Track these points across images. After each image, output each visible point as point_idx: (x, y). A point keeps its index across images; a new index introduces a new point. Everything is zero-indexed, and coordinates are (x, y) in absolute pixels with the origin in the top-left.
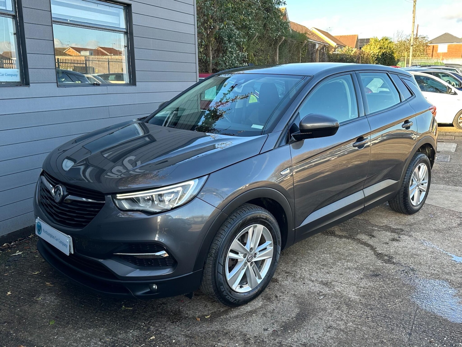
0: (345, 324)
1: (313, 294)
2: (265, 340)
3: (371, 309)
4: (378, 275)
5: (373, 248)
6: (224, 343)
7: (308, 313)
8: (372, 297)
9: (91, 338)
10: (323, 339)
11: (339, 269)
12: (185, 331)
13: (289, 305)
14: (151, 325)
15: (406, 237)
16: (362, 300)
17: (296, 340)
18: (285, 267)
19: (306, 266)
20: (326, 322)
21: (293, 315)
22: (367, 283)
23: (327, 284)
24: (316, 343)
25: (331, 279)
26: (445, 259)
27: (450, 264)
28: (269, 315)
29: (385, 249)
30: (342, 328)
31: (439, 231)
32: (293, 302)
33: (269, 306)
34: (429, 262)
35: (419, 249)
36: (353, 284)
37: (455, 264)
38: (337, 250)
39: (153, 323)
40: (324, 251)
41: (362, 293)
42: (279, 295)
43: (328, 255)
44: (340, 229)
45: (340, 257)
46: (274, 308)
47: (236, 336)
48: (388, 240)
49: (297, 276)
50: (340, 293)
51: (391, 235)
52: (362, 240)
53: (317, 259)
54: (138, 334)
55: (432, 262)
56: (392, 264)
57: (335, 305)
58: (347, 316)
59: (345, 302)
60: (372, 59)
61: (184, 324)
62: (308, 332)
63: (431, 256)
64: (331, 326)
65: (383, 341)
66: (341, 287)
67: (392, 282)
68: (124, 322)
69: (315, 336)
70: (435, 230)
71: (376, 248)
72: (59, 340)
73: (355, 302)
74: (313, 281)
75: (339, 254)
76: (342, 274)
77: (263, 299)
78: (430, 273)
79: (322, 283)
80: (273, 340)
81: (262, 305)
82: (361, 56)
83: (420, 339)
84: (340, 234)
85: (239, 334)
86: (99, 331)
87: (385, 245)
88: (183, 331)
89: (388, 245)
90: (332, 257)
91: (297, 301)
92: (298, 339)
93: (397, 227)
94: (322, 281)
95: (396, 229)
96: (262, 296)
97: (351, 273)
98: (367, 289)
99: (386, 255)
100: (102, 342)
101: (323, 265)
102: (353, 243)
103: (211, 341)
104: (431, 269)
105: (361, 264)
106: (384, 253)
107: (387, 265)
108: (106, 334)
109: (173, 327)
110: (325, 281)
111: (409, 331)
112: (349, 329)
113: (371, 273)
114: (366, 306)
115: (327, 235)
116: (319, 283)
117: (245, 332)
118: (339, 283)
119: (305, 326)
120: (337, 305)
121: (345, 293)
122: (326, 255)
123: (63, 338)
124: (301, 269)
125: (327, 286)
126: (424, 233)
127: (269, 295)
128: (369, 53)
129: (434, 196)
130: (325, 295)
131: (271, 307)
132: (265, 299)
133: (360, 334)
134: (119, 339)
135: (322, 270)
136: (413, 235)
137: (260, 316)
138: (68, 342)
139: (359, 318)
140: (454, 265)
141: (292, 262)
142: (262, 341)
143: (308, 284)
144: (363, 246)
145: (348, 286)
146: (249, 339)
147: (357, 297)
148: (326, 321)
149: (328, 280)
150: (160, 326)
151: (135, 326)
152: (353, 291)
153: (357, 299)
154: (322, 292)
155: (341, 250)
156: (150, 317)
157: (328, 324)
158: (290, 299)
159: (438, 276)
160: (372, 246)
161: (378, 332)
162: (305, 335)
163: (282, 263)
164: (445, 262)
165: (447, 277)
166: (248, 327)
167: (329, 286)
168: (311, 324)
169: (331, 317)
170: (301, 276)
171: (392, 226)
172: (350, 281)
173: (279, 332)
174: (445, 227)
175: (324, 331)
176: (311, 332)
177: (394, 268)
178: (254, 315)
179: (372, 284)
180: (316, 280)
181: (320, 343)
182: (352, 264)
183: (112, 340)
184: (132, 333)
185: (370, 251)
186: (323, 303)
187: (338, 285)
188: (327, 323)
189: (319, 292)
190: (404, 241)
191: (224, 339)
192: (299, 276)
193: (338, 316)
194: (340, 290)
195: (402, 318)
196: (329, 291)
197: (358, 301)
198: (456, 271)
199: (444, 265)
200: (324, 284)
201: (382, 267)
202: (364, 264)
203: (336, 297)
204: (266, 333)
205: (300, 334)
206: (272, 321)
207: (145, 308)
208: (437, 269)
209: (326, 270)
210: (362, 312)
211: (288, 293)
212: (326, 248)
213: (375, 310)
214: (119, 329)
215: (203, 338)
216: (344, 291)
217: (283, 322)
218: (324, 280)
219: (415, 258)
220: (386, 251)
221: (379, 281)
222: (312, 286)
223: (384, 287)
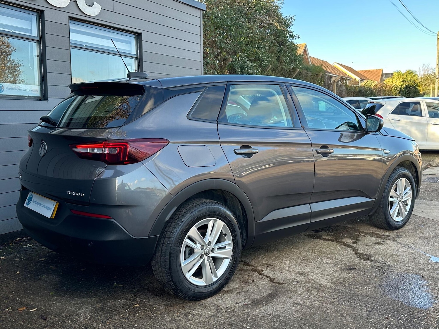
1: (288, 281)
2: (235, 310)
3: (339, 293)
4: (354, 269)
5: (354, 249)
6: (198, 311)
7: (279, 293)
8: (342, 284)
11: (318, 263)
12: (166, 302)
13: (263, 287)
14: (137, 297)
15: (390, 242)
16: (332, 286)
17: (263, 311)
18: (267, 261)
19: (287, 260)
21: (265, 294)
22: (341, 274)
23: (303, 274)
24: (281, 314)
25: (308, 271)
26: (423, 259)
27: (427, 263)
28: (243, 293)
29: (367, 250)
30: (307, 305)
31: (425, 238)
34: (407, 261)
35: (400, 251)
36: (327, 274)
38: (319, 250)
39: (139, 295)
40: (307, 250)
43: (310, 253)
44: (328, 234)
45: (322, 254)
46: (249, 289)
47: (210, 306)
48: (371, 243)
49: (276, 267)
51: (376, 240)
52: (346, 242)
53: (299, 255)
54: (125, 303)
55: (409, 261)
56: (370, 261)
58: (315, 296)
59: (315, 287)
60: (395, 92)
61: (166, 297)
62: (275, 306)
63: (410, 257)
64: (298, 303)
65: (343, 315)
66: (315, 277)
69: (281, 310)
70: (420, 237)
71: (358, 249)
72: (56, 305)
73: (326, 287)
74: (290, 272)
75: (321, 252)
76: (319, 267)
77: (240, 282)
78: (405, 269)
79: (299, 273)
80: (242, 310)
81: (239, 287)
82: (383, 89)
83: (379, 315)
84: (326, 238)
85: (213, 305)
87: (367, 247)
88: (164, 302)
89: (371, 247)
90: (313, 255)
92: (265, 311)
93: (384, 234)
94: (299, 272)
95: (382, 235)
97: (328, 266)
98: (340, 278)
99: (365, 255)
101: (303, 260)
102: (336, 245)
103: (187, 309)
104: (407, 266)
105: (340, 260)
106: (364, 253)
107: (365, 262)
108: (97, 302)
111: (370, 309)
112: (314, 305)
113: (347, 267)
114: (335, 290)
115: (314, 238)
116: (296, 273)
117: (219, 304)
118: (314, 274)
119: (274, 302)
121: (318, 281)
122: (308, 253)
124: (282, 263)
125: (303, 276)
126: (409, 239)
127: (247, 280)
128: (391, 86)
129: (430, 211)
130: (298, 282)
131: (246, 288)
132: (242, 282)
133: (323, 310)
135: (301, 264)
136: (397, 240)
137: (235, 294)
139: (326, 298)
140: (430, 264)
141: (274, 257)
142: (232, 311)
143: (285, 273)
144: (346, 247)
145: (322, 276)
146: (221, 309)
148: (294, 300)
149: (305, 271)
150: (145, 298)
151: (122, 297)
152: (326, 280)
153: (328, 285)
154: (296, 279)
155: (324, 249)
156: (137, 292)
157: (296, 301)
158: (265, 283)
159: (412, 271)
160: (354, 247)
161: (340, 308)
162: (272, 308)
163: (264, 257)
164: (422, 261)
165: (420, 272)
166: (222, 301)
167: (305, 276)
168: (280, 301)
170: (281, 267)
171: (379, 233)
172: (325, 272)
173: (249, 305)
174: (432, 235)
175: (291, 306)
176: (278, 306)
177: (370, 264)
178: (230, 293)
179: (345, 275)
180: (294, 271)
181: (284, 314)
182: (331, 260)
184: (120, 302)
185: (351, 251)
187: (312, 275)
189: (293, 279)
190: (387, 244)
191: (199, 308)
192: (278, 267)
194: (314, 279)
195: (366, 300)
196: (303, 279)
198: (430, 268)
199: (420, 263)
201: (359, 264)
202: (343, 261)
203: (309, 283)
204: (237, 306)
205: (268, 307)
206: (245, 298)
207: (134, 285)
208: (413, 266)
209: (305, 264)
210: (329, 294)
211: (264, 279)
212: (310, 248)
213: (343, 294)
214: (109, 299)
215: (181, 307)
216: (317, 279)
217: (255, 299)
218: (301, 271)
219: (393, 257)
220: (367, 251)
221: (352, 273)
222: (289, 275)
223: (356, 278)
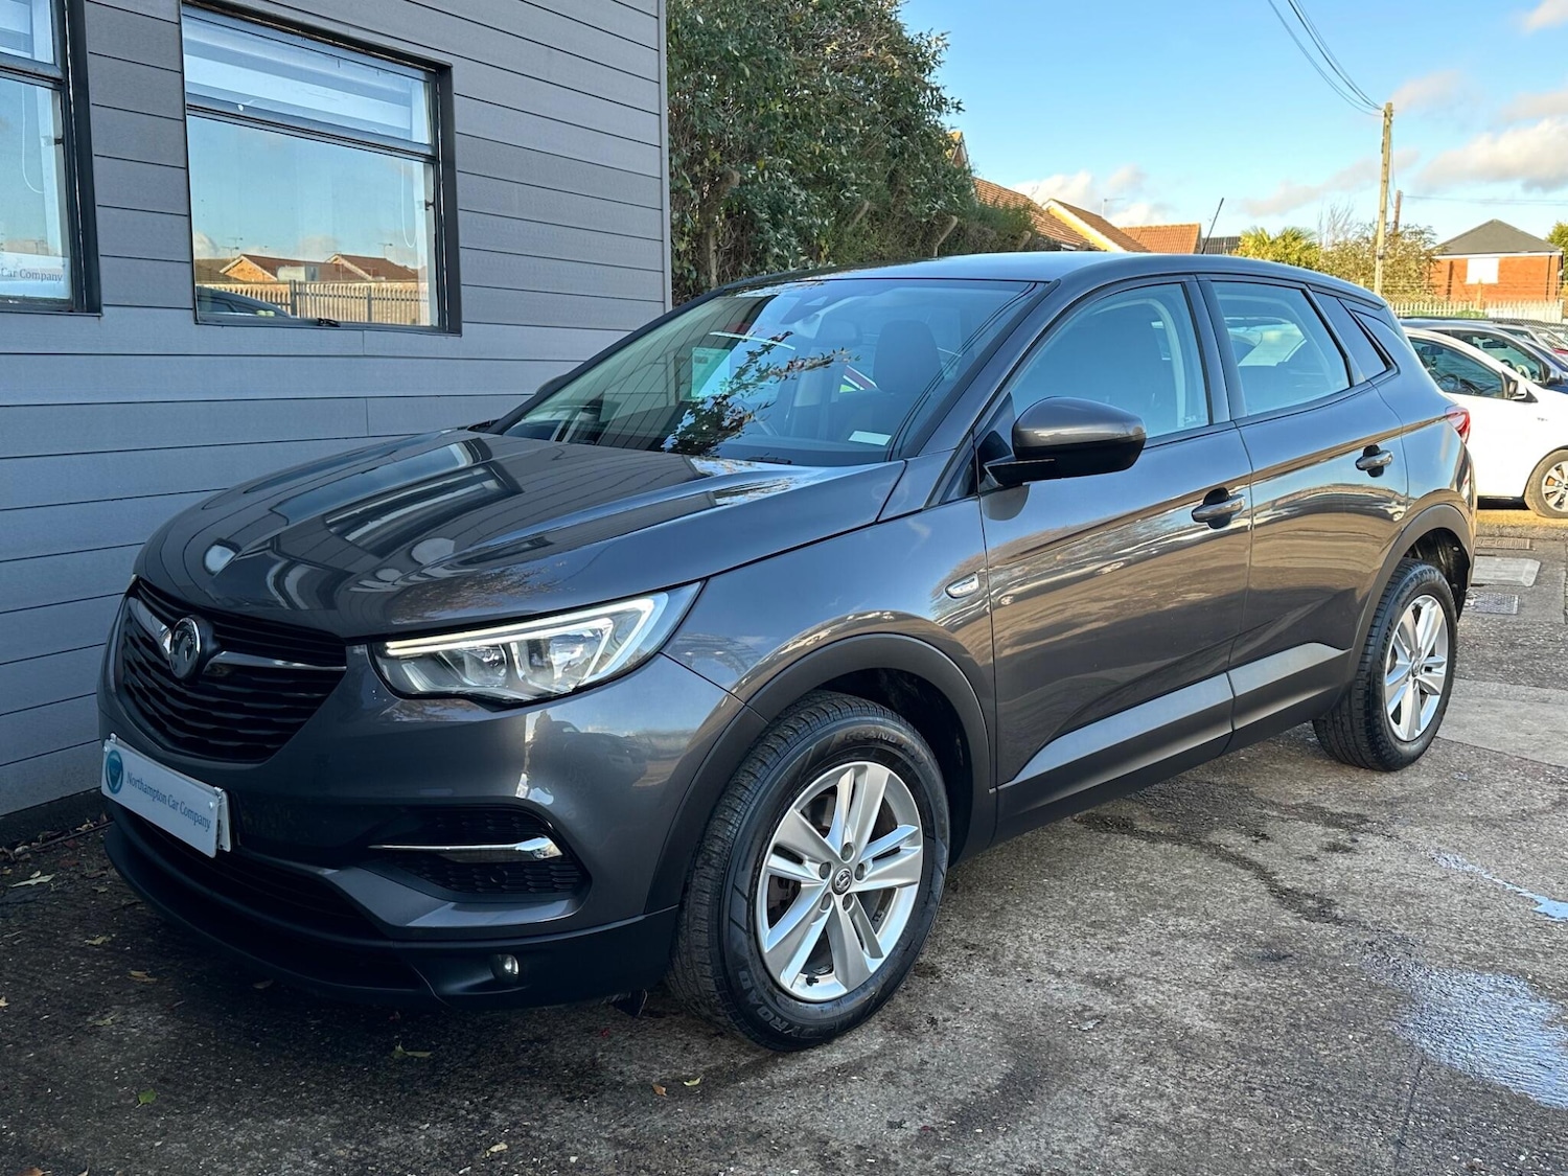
0: (1171, 1109)
1: (1061, 1015)
2: (893, 1157)
3: (1263, 1063)
4: (1284, 957)
6: (749, 1167)
7: (1044, 1074)
9: (284, 1148)
10: (1097, 1156)
11: (1149, 936)
12: (615, 1126)
13: (976, 1047)
14: (495, 1108)
15: (1378, 841)
16: (1230, 1036)
17: (1003, 1159)
18: (962, 928)
19: (1034, 926)
20: (1108, 1102)
21: (990, 1080)
22: (1246, 981)
23: (1107, 983)
24: (1073, 1170)
25: (1123, 969)
26: (1512, 909)
27: (1532, 925)
32: (991, 1040)
33: (908, 1052)
34: (1457, 918)
36: (1197, 983)
37: (1549, 923)
38: (1140, 879)
39: (501, 1100)
40: (1096, 879)
41: (1228, 1012)
42: (941, 1018)
45: (1151, 901)
46: (926, 1058)
47: (793, 1144)
48: (1315, 849)
49: (1003, 956)
50: (1154, 1012)
52: (1227, 846)
53: (1074, 904)
54: (448, 1136)
55: (1468, 919)
56: (1332, 924)
57: (1136, 1051)
58: (1179, 1083)
59: (1170, 1041)
62: (1044, 1133)
63: (1466, 901)
64: (1124, 1116)
66: (1157, 994)
67: (1332, 980)
68: (399, 1097)
69: (1069, 1148)
71: (1274, 874)
72: (170, 1152)
73: (1207, 1040)
74: (1059, 975)
75: (1147, 890)
76: (1158, 953)
77: (885, 1028)
78: (1462, 951)
79: (1090, 979)
80: (919, 1157)
81: (883, 1048)
83: (1436, 1158)
84: (1150, 829)
85: (802, 1138)
86: (312, 1124)
87: (1305, 865)
88: (606, 1126)
90: (1123, 899)
91: (1005, 1036)
92: (1007, 1155)
94: (1090, 975)
96: (882, 1020)
97: (1192, 948)
98: (1248, 999)
100: (321, 1161)
101: (1093, 924)
103: (705, 1158)
104: (1466, 938)
105: (1225, 922)
107: (1314, 926)
108: (335, 1136)
109: (573, 1114)
110: (1102, 974)
111: (1396, 1133)
113: (1260, 950)
116: (1082, 981)
117: (825, 1132)
118: (1150, 982)
119: (1031, 1114)
120: (1145, 1048)
121: (1170, 1013)
122: (1102, 894)
123: (184, 1145)
124: (1018, 936)
125: (1109, 991)
127: (907, 1016)
130: (1101, 1018)
131: (913, 1053)
132: (893, 1028)
133: (1224, 1141)
134: (379, 1150)
135: (1091, 941)
137: (875, 1081)
138: (200, 1160)
139: (1221, 1091)
140: (1546, 929)
141: (986, 914)
142: (882, 1160)
143: (1042, 982)
145: (1180, 990)
146: (839, 1153)
147: (1213, 1026)
148: (1105, 1101)
149: (1113, 972)
150: (527, 1112)
151: (436, 1110)
152: (1200, 1006)
153: (1211, 1030)
154: (1091, 1009)
155: (1156, 877)
156: (493, 1082)
157: (1113, 1109)
158: (979, 1029)
160: (1260, 865)
162: (1034, 1144)
163: (950, 916)
164: (1512, 918)
165: (1522, 964)
166: (835, 1115)
167: (1116, 991)
168: (1054, 1110)
169: (1123, 1086)
170: (1019, 956)
171: (1329, 806)
172: (1186, 974)
173: (942, 1133)
175: (1101, 1131)
176: (1054, 1132)
177: (1337, 935)
178: (855, 1078)
179: (1262, 984)
180: (1071, 971)
181: (1085, 1168)
182: (1192, 923)
183: (356, 1153)
184: (427, 1132)
186: (1096, 1042)
187: (1144, 988)
188: (1111, 1105)
189: (1079, 1008)
191: (749, 1154)
192: (1011, 957)
193: (1148, 1085)
194: (1154, 1003)
196: (1115, 1007)
197: (1216, 1036)
199: (1509, 928)
200: (1097, 984)
201: (1298, 933)
202: (1235, 924)
203: (1139, 1022)
204: (897, 1137)
205: (1017, 1140)
209: (1105, 938)
211: (972, 1009)
214: (383, 1121)
215: (677, 1150)
216: (1167, 1007)
217: (956, 1100)
218: (1096, 970)
219: (1408, 905)
220: (1310, 882)
221: (1286, 976)
222: (1057, 989)
223: (1305, 995)
